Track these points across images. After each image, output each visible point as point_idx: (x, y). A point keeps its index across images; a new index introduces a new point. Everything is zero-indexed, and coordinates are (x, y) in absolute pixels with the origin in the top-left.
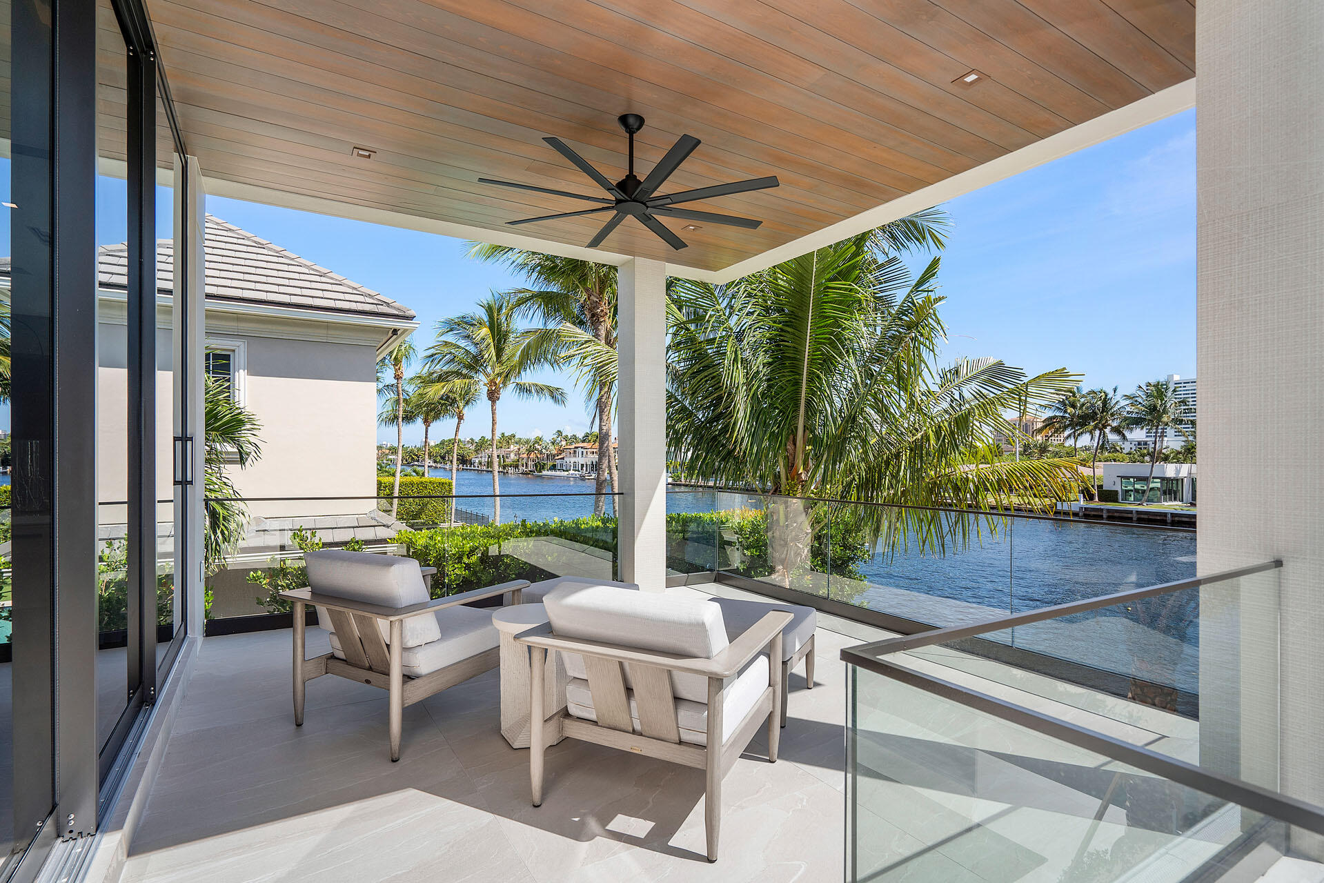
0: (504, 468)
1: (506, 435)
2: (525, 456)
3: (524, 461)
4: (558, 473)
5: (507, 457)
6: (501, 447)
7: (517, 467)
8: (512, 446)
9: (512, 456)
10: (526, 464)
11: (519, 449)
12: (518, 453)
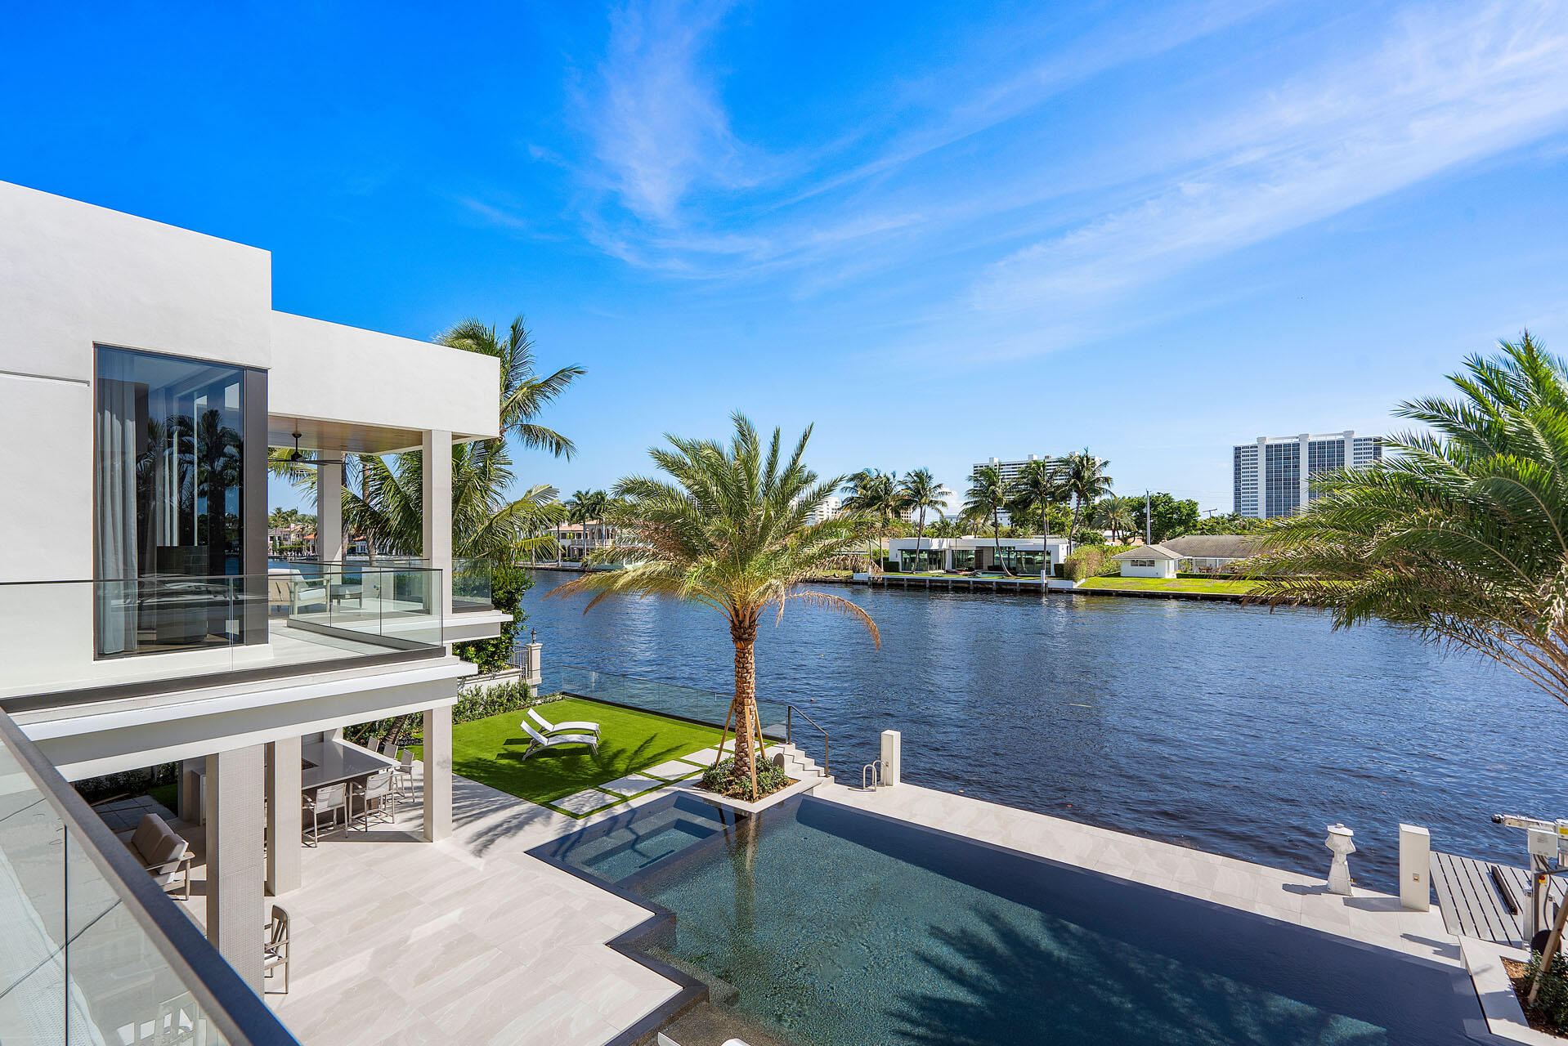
0: (281, 552)
1: (284, 510)
2: (312, 537)
3: (311, 544)
4: (358, 558)
5: (285, 539)
6: (276, 527)
7: (300, 550)
8: (292, 526)
9: (293, 536)
10: (314, 547)
11: (303, 529)
12: (301, 534)
